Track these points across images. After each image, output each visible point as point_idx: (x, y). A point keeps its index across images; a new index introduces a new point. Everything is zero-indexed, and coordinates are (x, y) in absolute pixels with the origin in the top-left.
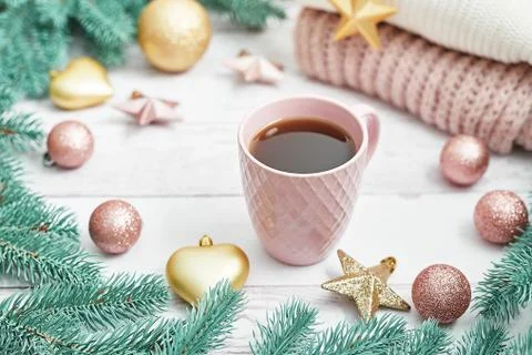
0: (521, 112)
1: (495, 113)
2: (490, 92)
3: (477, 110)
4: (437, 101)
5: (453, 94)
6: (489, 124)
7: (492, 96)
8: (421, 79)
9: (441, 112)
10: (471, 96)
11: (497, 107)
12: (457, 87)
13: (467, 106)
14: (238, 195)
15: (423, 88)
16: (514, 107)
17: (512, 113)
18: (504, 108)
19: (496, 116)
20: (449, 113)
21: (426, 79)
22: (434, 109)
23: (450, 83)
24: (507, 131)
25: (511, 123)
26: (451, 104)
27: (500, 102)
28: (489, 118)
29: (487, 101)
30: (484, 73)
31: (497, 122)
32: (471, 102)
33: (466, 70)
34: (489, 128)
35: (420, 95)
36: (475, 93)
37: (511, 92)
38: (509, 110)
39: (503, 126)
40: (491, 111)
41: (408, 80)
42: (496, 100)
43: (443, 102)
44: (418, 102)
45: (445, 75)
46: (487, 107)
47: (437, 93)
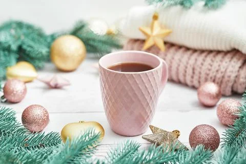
0: (234, 70)
1: (222, 73)
2: (218, 64)
3: (213, 73)
4: (194, 73)
5: (201, 68)
6: (219, 78)
7: (219, 66)
8: (185, 63)
9: (196, 77)
10: (210, 67)
11: (223, 69)
12: (202, 64)
13: (208, 72)
14: (102, 112)
15: (186, 67)
16: (230, 69)
17: (230, 72)
18: (226, 70)
19: (223, 74)
20: (200, 78)
21: (187, 63)
22: (192, 77)
23: (199, 63)
24: (228, 81)
25: (229, 77)
26: (200, 73)
27: (224, 68)
28: (219, 75)
29: (217, 68)
30: (214, 56)
31: (223, 77)
32: (209, 70)
33: (206, 56)
34: (220, 81)
35: (186, 72)
36: (211, 66)
37: (228, 63)
38: (228, 70)
39: (226, 78)
40: (220, 72)
41: (179, 65)
42: (222, 67)
43: (197, 72)
44: (185, 76)
45: (196, 60)
46: (217, 71)
47: (194, 69)
